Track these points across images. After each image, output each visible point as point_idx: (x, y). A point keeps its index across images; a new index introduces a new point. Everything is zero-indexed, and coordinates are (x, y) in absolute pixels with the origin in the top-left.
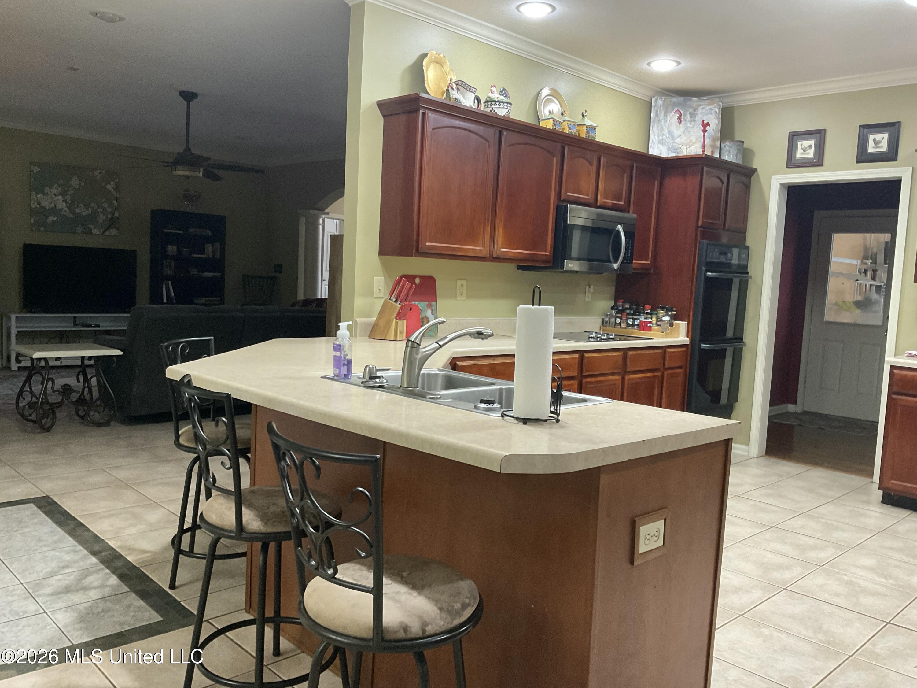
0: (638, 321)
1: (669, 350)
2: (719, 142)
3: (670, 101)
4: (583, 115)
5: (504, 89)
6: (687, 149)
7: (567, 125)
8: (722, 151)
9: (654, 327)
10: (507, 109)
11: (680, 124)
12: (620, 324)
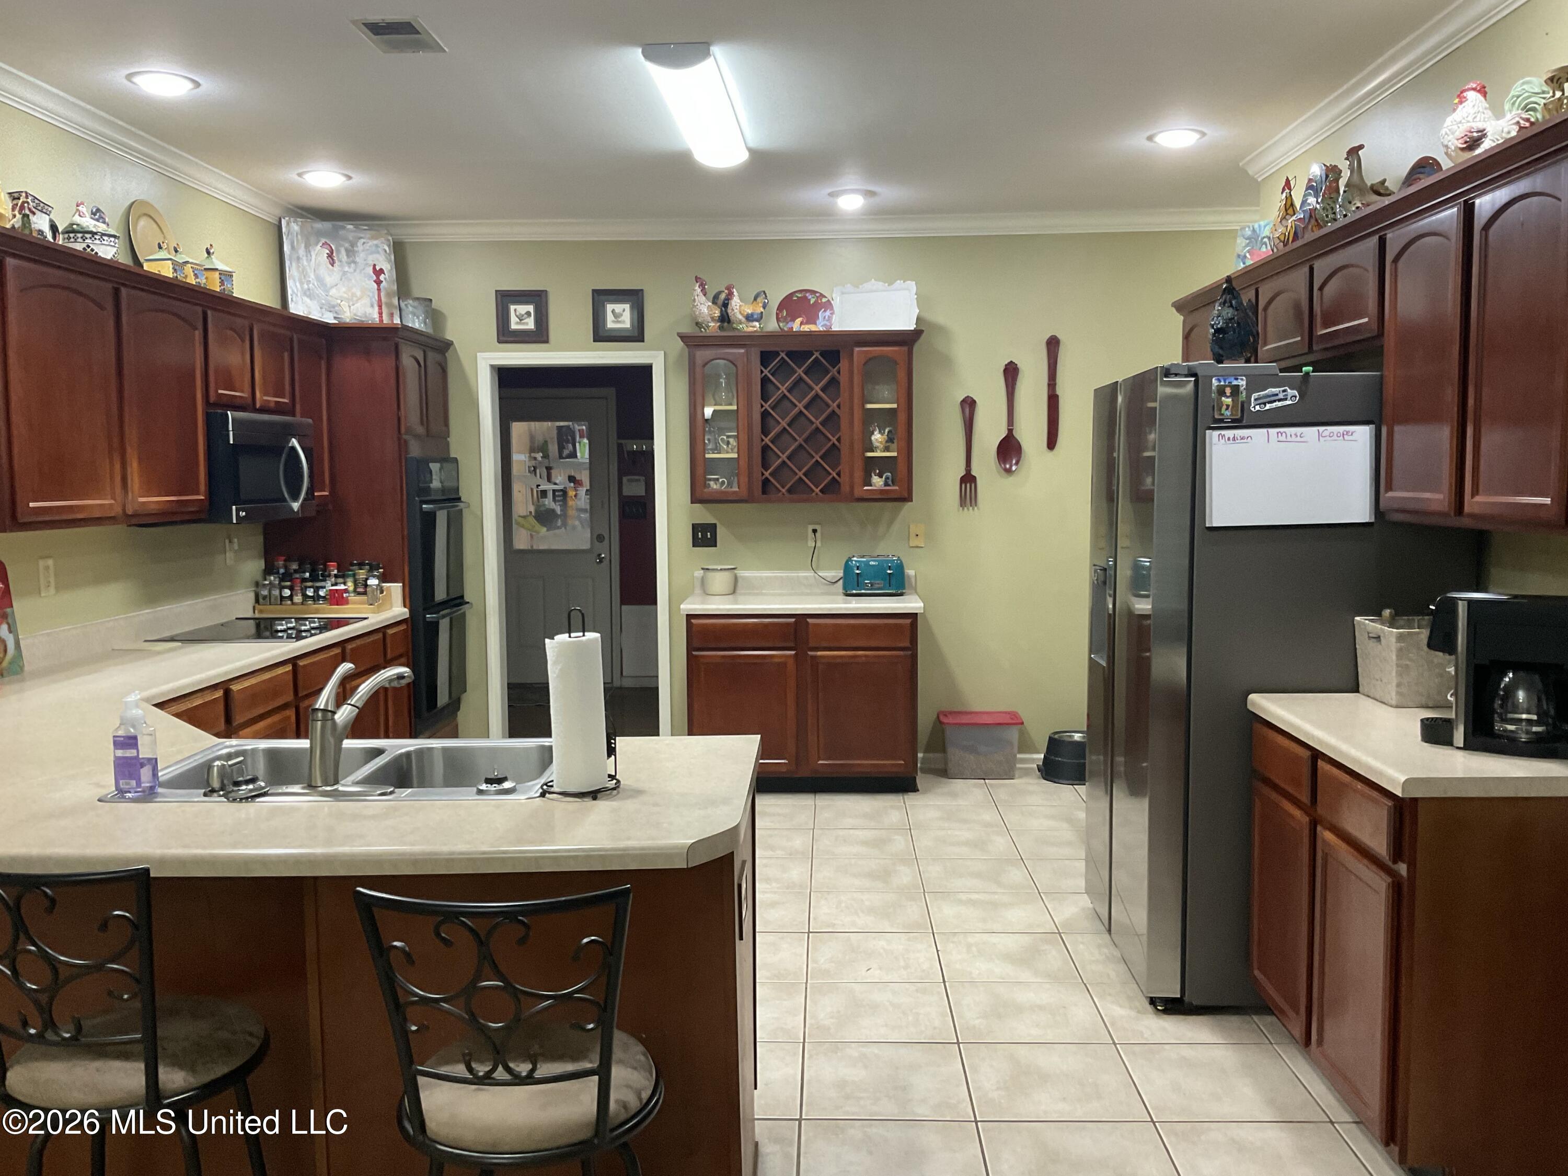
0: (325, 590)
1: (390, 632)
2: (397, 298)
3: (312, 227)
4: (208, 252)
5: (98, 210)
6: (350, 307)
7: (191, 270)
8: (403, 313)
9: (352, 597)
10: (114, 246)
11: (333, 266)
12: (291, 598)
